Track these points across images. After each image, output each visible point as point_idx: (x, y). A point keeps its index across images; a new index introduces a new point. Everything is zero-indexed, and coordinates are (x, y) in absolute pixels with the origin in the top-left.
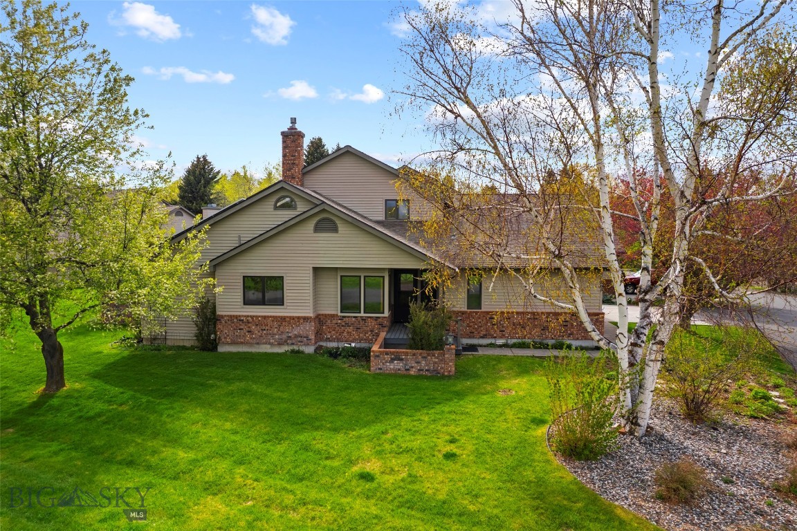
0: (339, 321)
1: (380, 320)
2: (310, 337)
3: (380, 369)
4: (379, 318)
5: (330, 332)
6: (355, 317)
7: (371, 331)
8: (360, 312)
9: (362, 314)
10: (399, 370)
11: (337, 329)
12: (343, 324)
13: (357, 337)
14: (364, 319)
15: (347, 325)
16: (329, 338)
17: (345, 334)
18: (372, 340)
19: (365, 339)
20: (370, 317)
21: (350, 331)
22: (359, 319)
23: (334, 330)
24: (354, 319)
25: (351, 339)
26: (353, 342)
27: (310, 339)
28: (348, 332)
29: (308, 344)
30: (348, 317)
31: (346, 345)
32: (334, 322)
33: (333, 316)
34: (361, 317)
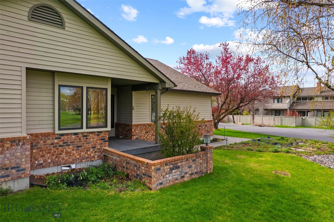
0: (56, 141)
1: (102, 135)
2: (23, 167)
3: (161, 184)
4: (101, 132)
5: (43, 156)
6: (75, 134)
7: (93, 147)
8: (82, 128)
9: (85, 130)
10: (176, 179)
11: (52, 151)
12: (61, 143)
13: (78, 157)
14: (85, 135)
15: (66, 144)
16: (42, 164)
17: (63, 155)
18: (94, 157)
19: (87, 158)
20: (92, 133)
21: (69, 150)
22: (80, 135)
23: (49, 153)
24: (73, 136)
25: (71, 160)
26: (73, 163)
27: (23, 170)
28: (67, 153)
29: (20, 177)
30: (67, 134)
31: (63, 168)
32: (49, 142)
33: (47, 135)
34: (82, 133)
